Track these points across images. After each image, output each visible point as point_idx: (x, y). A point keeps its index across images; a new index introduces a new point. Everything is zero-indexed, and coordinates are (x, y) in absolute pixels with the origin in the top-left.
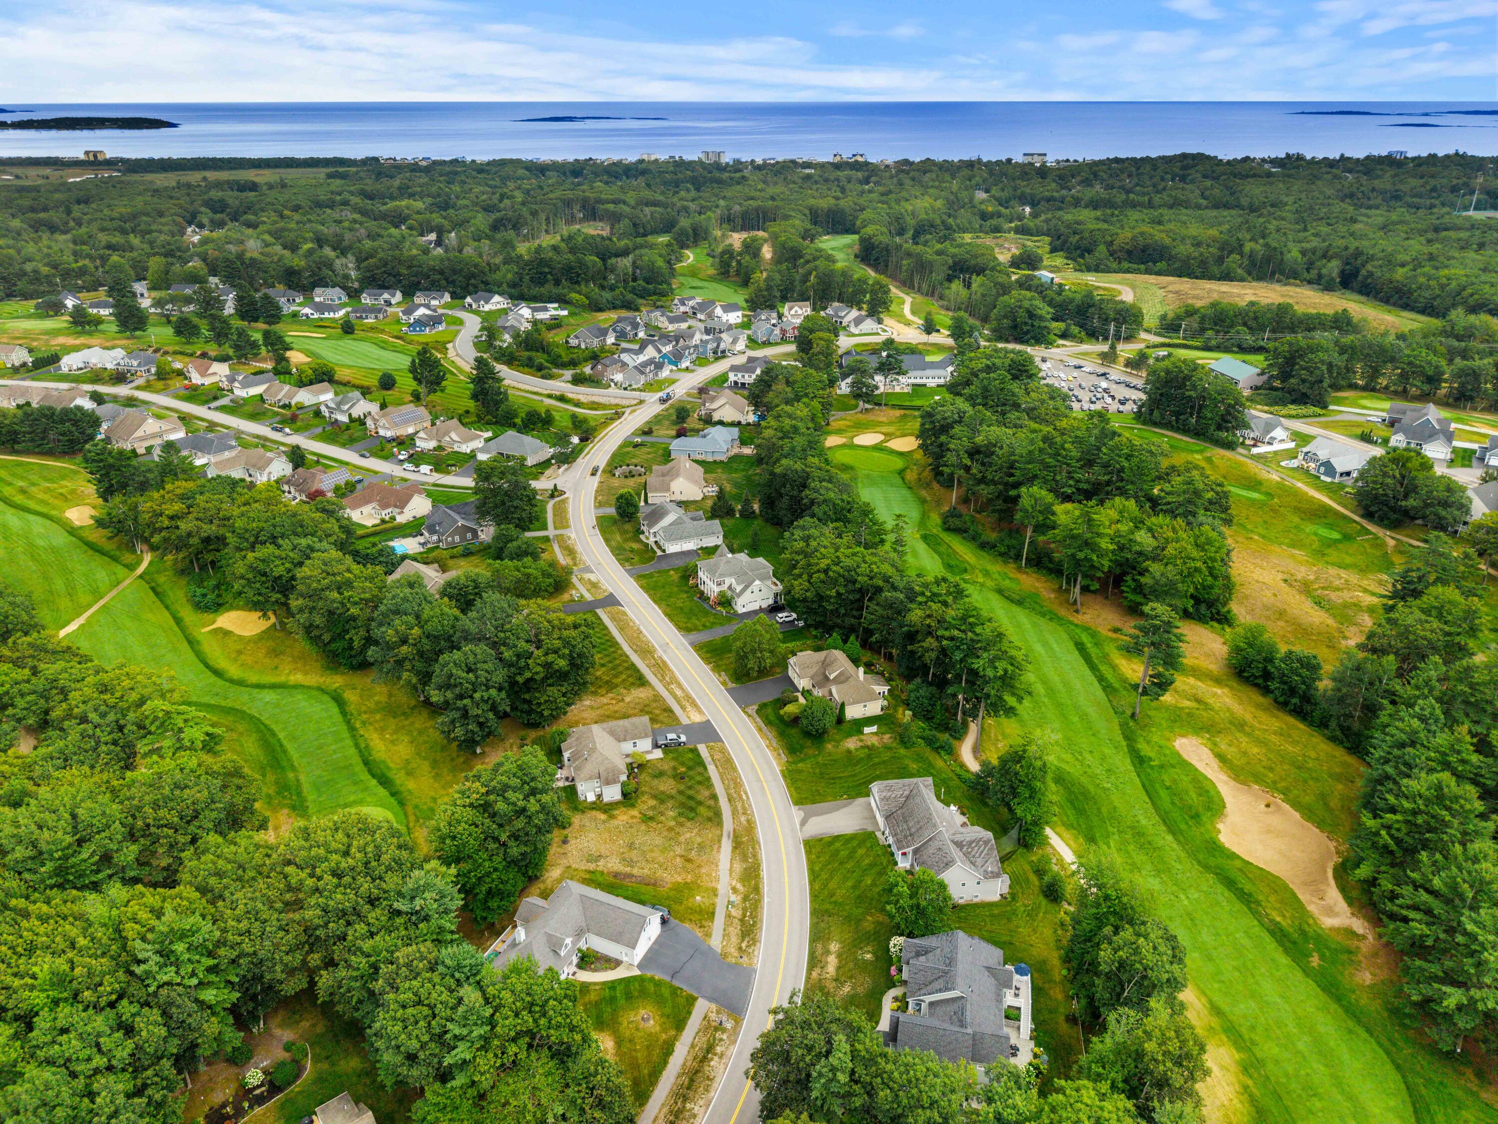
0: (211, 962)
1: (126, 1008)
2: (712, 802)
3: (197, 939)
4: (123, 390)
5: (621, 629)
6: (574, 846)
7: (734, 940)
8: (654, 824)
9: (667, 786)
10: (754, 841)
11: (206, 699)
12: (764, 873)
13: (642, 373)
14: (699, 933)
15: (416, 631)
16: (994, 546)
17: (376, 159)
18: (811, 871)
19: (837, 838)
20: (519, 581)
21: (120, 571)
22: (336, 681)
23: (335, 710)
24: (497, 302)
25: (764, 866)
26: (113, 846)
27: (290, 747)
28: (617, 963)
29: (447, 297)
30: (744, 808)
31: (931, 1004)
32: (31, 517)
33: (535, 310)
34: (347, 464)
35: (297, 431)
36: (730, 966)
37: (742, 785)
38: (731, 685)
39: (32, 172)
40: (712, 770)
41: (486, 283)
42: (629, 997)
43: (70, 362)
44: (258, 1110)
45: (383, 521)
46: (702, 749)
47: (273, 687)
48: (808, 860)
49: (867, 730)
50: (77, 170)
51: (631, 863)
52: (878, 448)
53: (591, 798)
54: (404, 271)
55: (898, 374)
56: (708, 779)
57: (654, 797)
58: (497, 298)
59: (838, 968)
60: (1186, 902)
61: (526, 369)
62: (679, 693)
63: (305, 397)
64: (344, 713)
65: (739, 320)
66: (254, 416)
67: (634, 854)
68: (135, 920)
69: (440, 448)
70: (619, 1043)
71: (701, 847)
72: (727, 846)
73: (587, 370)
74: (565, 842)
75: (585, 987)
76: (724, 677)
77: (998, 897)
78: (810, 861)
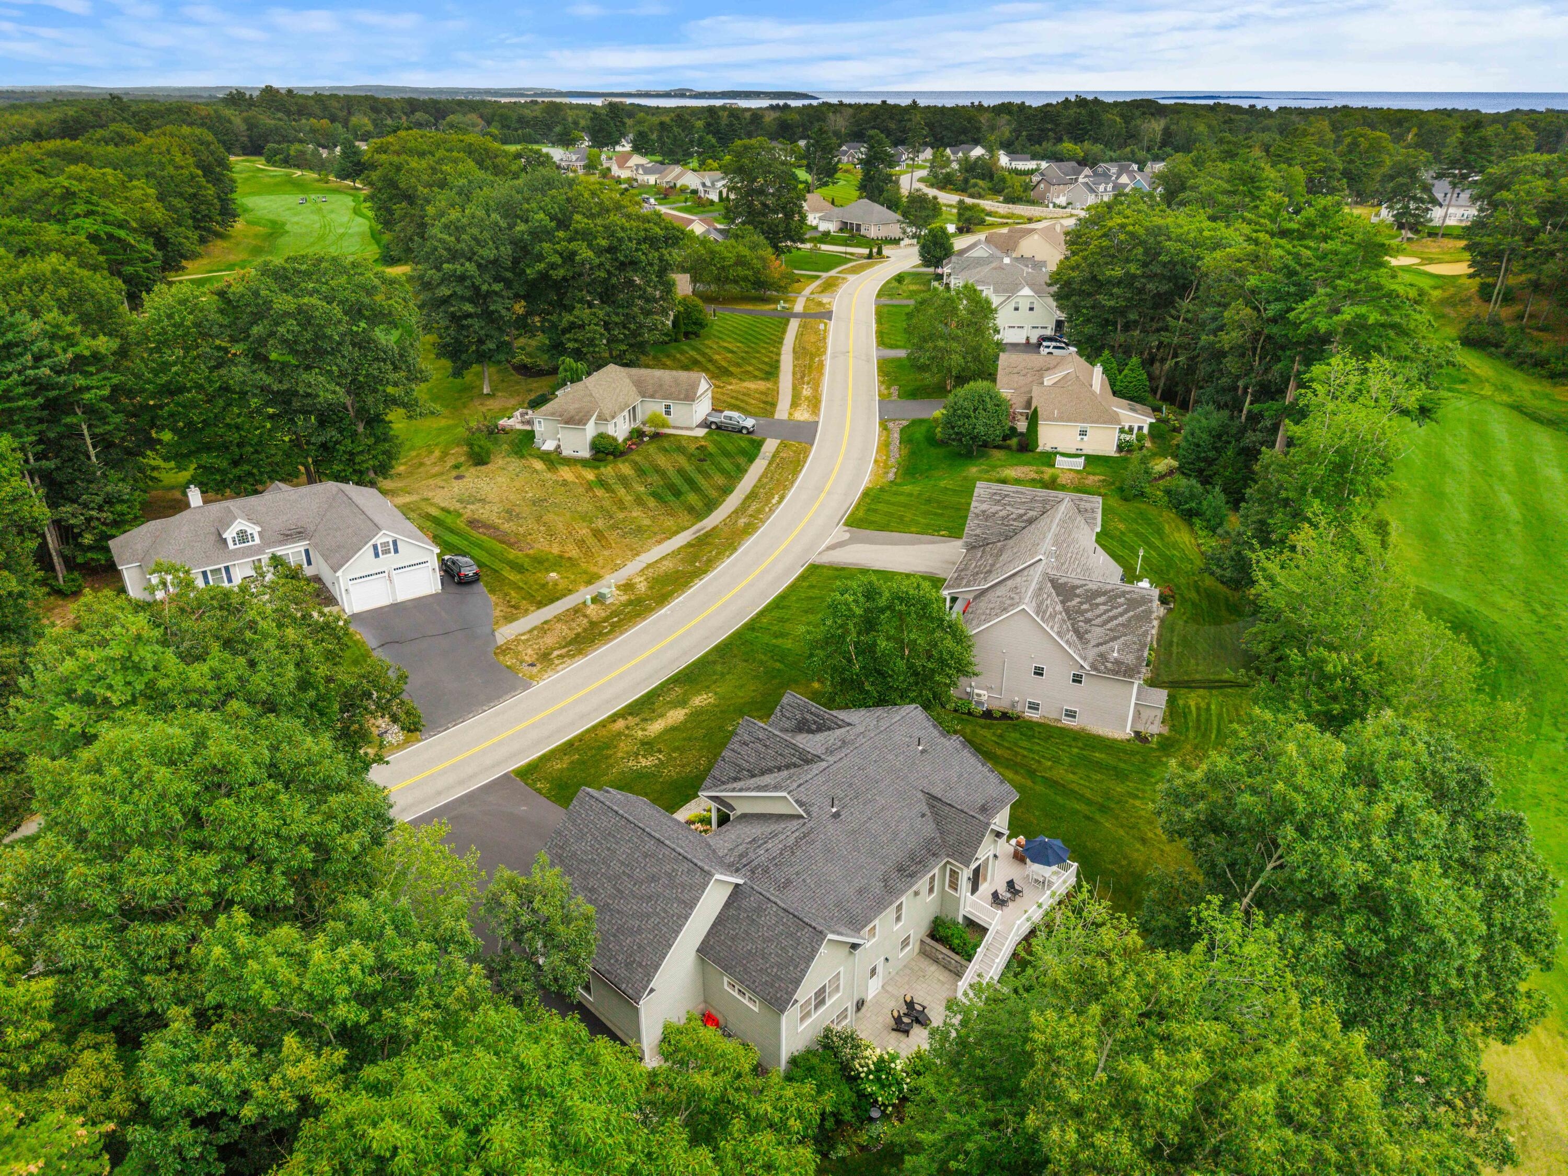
2: (715, 494)
5: (801, 335)
7: (550, 640)
8: (601, 492)
9: (670, 462)
10: (729, 547)
12: (700, 583)
13: (1093, 191)
14: (498, 612)
18: (782, 597)
25: (711, 575)
31: (743, 818)
33: (1013, 159)
36: (499, 665)
38: (894, 398)
40: (758, 466)
46: (772, 443)
48: (792, 585)
49: (1062, 463)
51: (511, 517)
53: (549, 446)
56: (741, 471)
57: (637, 467)
58: (978, 151)
59: (670, 731)
63: (691, 179)
67: (528, 511)
72: (682, 539)
74: (459, 478)
76: (896, 389)
77: (1126, 732)
78: (793, 587)
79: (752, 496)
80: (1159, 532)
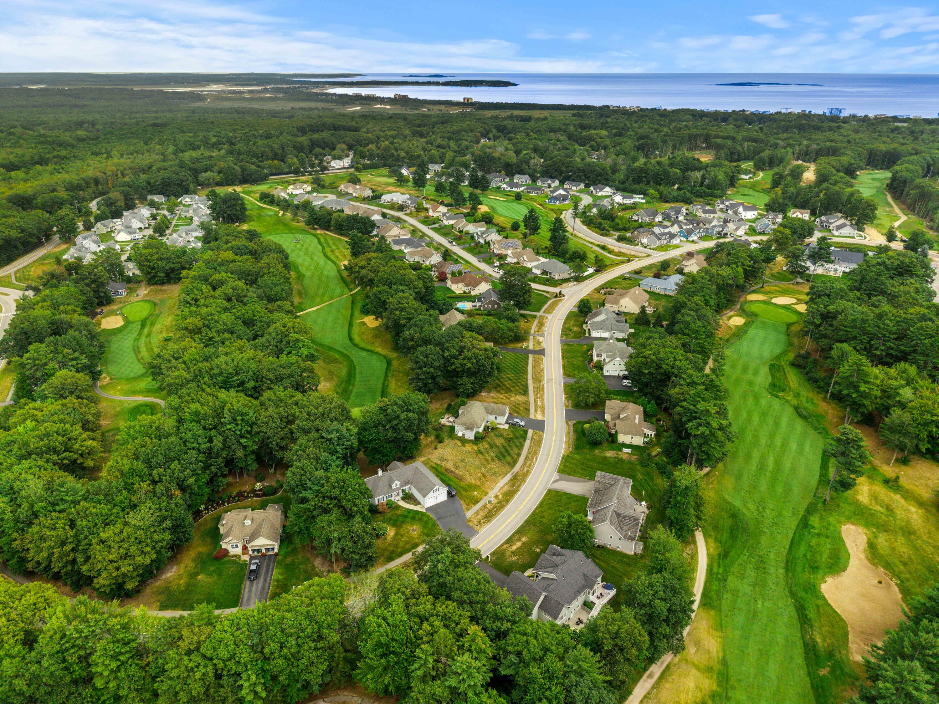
0: (249, 429)
1: (213, 432)
2: (515, 457)
3: (246, 418)
4: (400, 214)
5: (534, 366)
6: (436, 453)
7: (480, 517)
8: (480, 456)
9: (499, 442)
10: (523, 480)
11: (339, 349)
12: (517, 496)
13: (659, 239)
14: (464, 507)
15: (418, 335)
16: (817, 381)
17: (608, 107)
18: (541, 503)
19: (567, 494)
20: (493, 330)
21: (346, 290)
22: (393, 355)
23: (385, 366)
24: (607, 191)
25: (520, 492)
26: (246, 380)
27: (358, 376)
28: (418, 503)
29: (582, 186)
30: (530, 465)
31: (543, 578)
32: (329, 262)
33: (624, 197)
34: (470, 263)
35: (458, 244)
36: (468, 526)
37: (538, 454)
38: (570, 408)
39: (437, 107)
40: (527, 443)
41: (607, 180)
42: (413, 518)
43: (386, 198)
44: (255, 499)
45: (465, 292)
46: (530, 432)
47: (368, 351)
48: (544, 498)
49: (624, 450)
50: (456, 108)
51: (457, 467)
52: (785, 307)
53: (460, 434)
54: (563, 169)
55: (826, 262)
56: (522, 446)
57: (489, 444)
58: (607, 189)
59: (518, 549)
60: (760, 606)
61: (597, 230)
62: (539, 403)
63: (471, 228)
64: (387, 369)
65: (753, 217)
66: (444, 235)
67: (461, 465)
68: (231, 404)
69: (518, 263)
70: (396, 534)
71: (495, 473)
72: (508, 477)
73: (628, 235)
74: (436, 449)
75: (398, 507)
76: (570, 403)
77: (632, 553)
78: (544, 499)
79: (527, 458)
80: (652, 480)
